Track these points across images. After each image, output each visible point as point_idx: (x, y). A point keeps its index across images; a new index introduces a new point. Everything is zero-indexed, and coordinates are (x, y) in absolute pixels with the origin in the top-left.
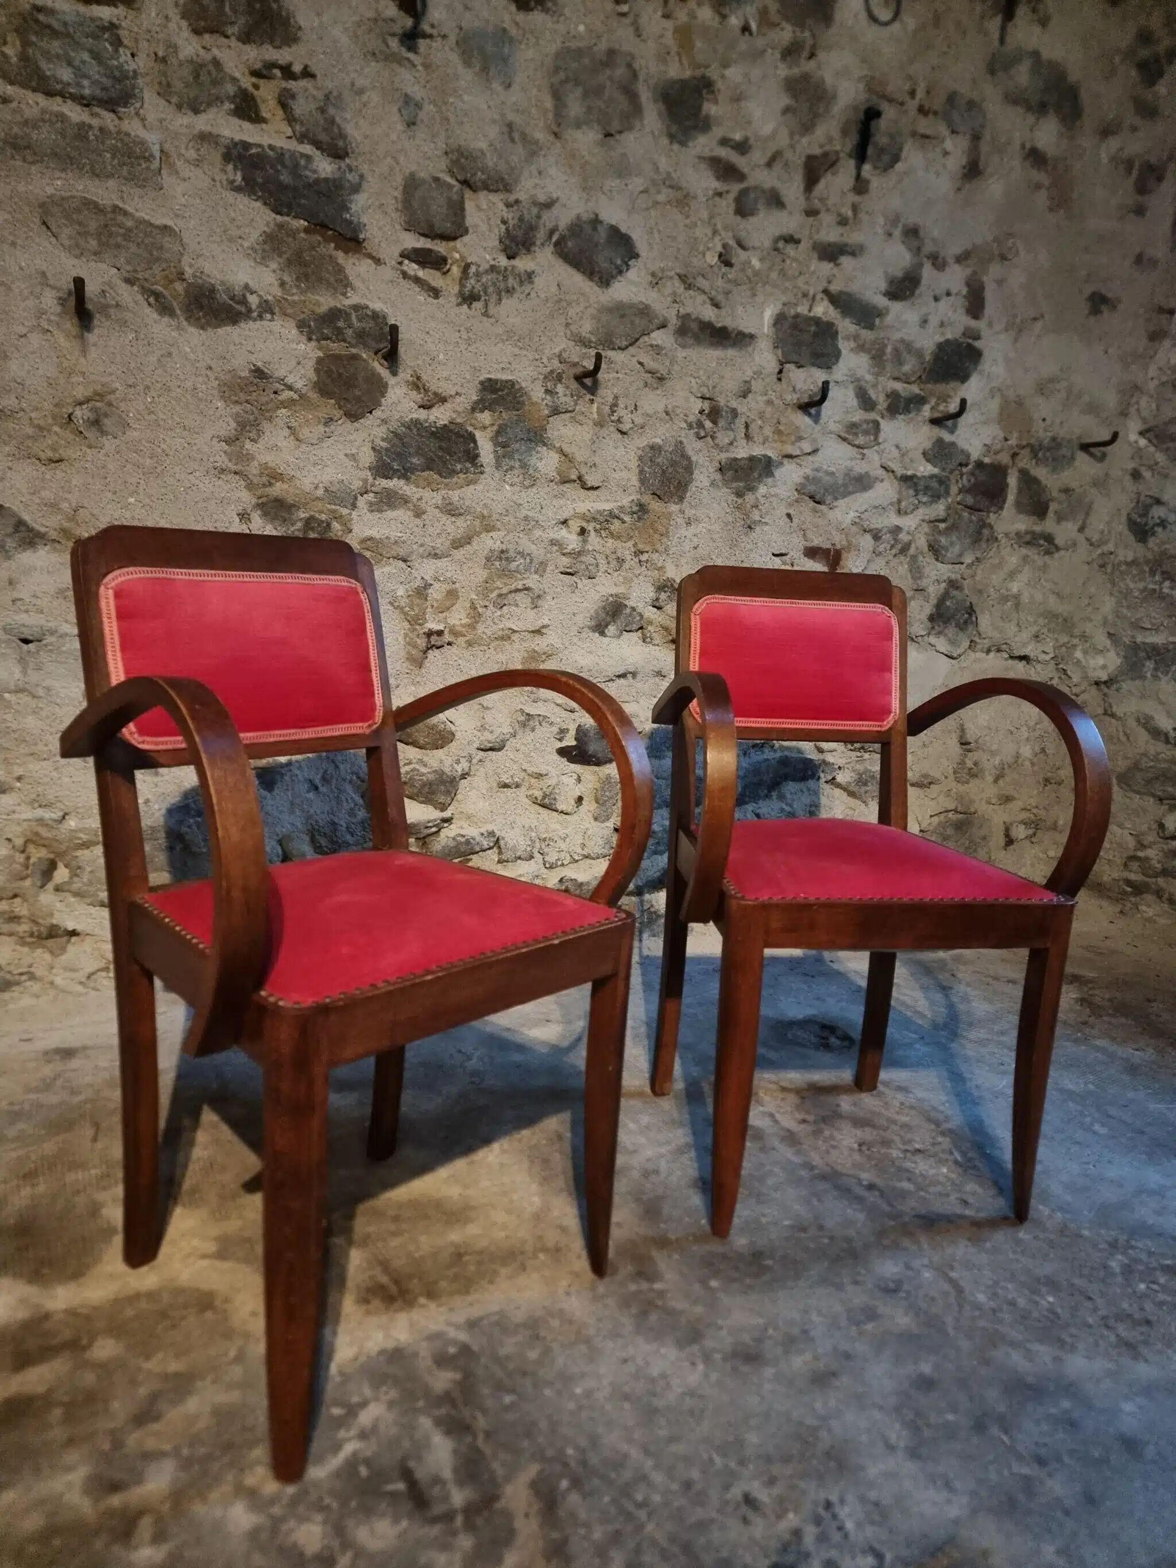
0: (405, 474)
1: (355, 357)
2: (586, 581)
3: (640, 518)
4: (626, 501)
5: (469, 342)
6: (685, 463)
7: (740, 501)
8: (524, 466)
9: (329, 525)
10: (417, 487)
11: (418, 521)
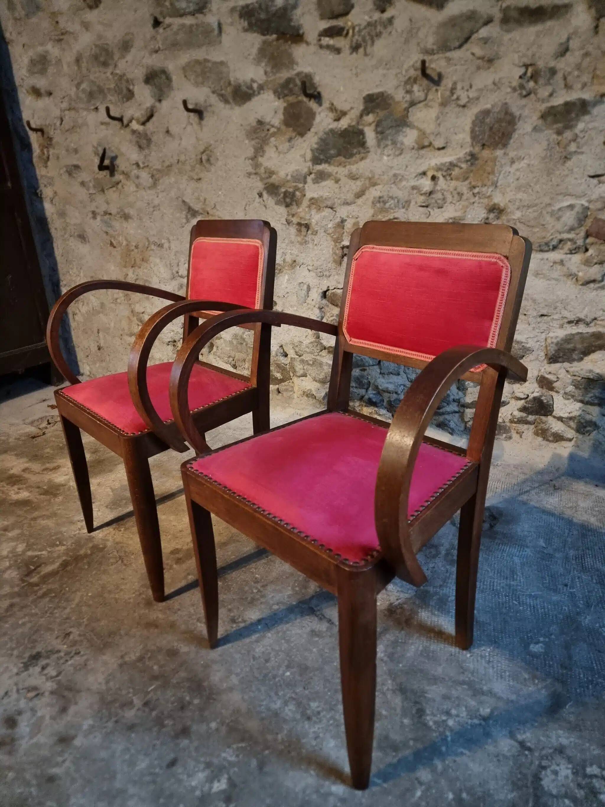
0: (327, 160)
1: (300, 102)
2: (436, 210)
3: (472, 164)
4: (461, 153)
5: (357, 75)
6: (508, 118)
7: (560, 138)
8: (394, 143)
9: (293, 195)
10: (335, 166)
11: (337, 185)
